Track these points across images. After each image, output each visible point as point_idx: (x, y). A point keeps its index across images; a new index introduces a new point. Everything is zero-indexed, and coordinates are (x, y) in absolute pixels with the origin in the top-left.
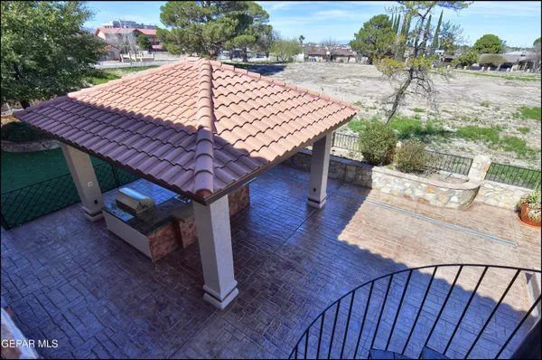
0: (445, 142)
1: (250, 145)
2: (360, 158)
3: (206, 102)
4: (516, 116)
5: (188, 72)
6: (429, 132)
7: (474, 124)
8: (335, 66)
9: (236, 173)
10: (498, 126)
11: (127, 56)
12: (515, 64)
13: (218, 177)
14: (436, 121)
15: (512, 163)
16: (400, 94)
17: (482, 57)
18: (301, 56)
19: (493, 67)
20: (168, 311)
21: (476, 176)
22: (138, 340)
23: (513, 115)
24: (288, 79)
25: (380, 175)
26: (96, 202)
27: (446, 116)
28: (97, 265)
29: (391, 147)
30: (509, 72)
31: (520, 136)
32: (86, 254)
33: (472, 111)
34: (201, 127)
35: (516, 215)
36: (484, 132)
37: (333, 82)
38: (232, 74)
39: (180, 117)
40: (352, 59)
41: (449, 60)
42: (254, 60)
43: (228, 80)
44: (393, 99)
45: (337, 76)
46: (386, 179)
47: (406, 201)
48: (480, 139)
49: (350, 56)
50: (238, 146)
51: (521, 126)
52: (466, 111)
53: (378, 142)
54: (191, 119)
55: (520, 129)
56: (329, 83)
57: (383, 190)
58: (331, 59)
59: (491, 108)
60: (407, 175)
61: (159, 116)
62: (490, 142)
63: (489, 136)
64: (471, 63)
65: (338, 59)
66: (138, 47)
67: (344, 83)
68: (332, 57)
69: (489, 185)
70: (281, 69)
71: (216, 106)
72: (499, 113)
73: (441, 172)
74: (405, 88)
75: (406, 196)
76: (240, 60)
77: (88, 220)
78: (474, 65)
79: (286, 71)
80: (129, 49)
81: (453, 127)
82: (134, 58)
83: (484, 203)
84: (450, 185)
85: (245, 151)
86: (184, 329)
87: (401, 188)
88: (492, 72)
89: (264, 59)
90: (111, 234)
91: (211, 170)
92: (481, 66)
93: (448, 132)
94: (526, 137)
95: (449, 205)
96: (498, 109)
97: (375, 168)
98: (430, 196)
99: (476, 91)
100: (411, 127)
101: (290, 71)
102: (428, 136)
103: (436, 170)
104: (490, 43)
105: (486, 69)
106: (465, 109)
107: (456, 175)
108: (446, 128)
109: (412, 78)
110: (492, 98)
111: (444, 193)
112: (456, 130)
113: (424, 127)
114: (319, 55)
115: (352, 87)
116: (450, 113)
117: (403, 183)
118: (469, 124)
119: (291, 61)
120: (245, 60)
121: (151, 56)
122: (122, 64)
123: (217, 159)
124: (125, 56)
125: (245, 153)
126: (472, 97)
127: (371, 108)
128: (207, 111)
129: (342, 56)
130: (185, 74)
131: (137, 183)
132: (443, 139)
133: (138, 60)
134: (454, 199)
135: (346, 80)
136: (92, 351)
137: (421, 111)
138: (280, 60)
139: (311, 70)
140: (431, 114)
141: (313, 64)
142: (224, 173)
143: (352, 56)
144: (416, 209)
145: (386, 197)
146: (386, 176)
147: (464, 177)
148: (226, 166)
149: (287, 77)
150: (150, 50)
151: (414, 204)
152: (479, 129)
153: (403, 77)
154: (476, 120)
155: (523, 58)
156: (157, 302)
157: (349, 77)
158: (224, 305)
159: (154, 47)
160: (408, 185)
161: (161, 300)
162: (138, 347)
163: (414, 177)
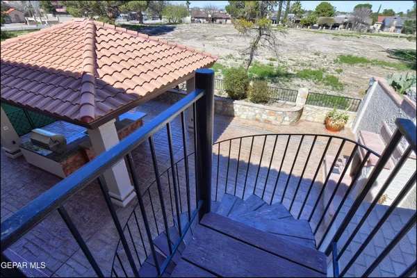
0: (288, 81)
1: (126, 85)
2: (225, 95)
3: (89, 54)
4: (336, 61)
5: (75, 31)
6: (279, 75)
7: (308, 68)
8: (215, 27)
9: (113, 105)
10: (323, 69)
11: (33, 19)
12: (341, 24)
13: (98, 108)
14: (284, 67)
15: (328, 93)
16: (254, 47)
17: (320, 19)
18: (188, 19)
19: (327, 27)
20: (83, 213)
21: (300, 102)
22: (60, 235)
23: (334, 61)
24: (177, 37)
25: (239, 106)
26: (14, 143)
27: (290, 63)
28: (22, 189)
29: (246, 86)
30: (337, 30)
31: (336, 75)
32: (10, 183)
33: (308, 59)
34: (85, 73)
35: (324, 126)
36: (314, 73)
37: (212, 39)
38: (113, 32)
39: (69, 66)
40: (229, 21)
41: (297, 22)
42: (149, 22)
43: (110, 37)
44: (249, 51)
45: (216, 34)
46: (243, 109)
47: (257, 123)
48: (310, 78)
49: (227, 19)
50: (117, 86)
51: (338, 68)
52: (305, 59)
53: (236, 83)
54: (78, 67)
55: (337, 71)
56: (209, 40)
57: (242, 117)
58: (213, 21)
59: (321, 56)
60: (257, 105)
61: (52, 66)
62: (317, 80)
63: (317, 76)
64: (312, 24)
65: (218, 21)
66: (42, 10)
67: (221, 40)
68: (213, 20)
69: (308, 108)
70: (171, 29)
71: (99, 56)
72: (325, 60)
73: (279, 101)
74: (257, 42)
75: (257, 120)
76: (137, 22)
77: (9, 158)
78: (315, 25)
79: (176, 31)
80: (34, 13)
81: (295, 71)
82: (39, 20)
83: (306, 120)
84: (283, 109)
85: (122, 89)
86: (96, 223)
87: (253, 114)
88: (326, 31)
89: (158, 21)
90: (31, 165)
91: (93, 103)
92: (319, 26)
93: (291, 74)
94: (339, 75)
95: (283, 123)
96: (325, 57)
97: (236, 102)
98: (272, 118)
99: (312, 45)
100: (266, 72)
101: (179, 31)
102: (277, 78)
103: (276, 100)
104: (326, 9)
105: (322, 28)
106: (304, 57)
107: (288, 103)
108: (290, 71)
109: (260, 34)
110: (323, 49)
111: (280, 115)
112: (296, 73)
113: (275, 71)
114: (203, 18)
115: (226, 43)
116: (294, 60)
117: (254, 111)
118: (305, 68)
119: (181, 22)
120: (141, 22)
121: (56, 19)
122: (29, 26)
123: (98, 95)
124: (30, 19)
125: (122, 91)
126: (309, 49)
127: (239, 59)
128: (90, 61)
129: (221, 18)
130: (74, 32)
131: (51, 126)
132: (287, 79)
133: (44, 23)
134: (287, 118)
135: (223, 38)
136: (24, 247)
137: (274, 60)
138: (172, 21)
139: (195, 30)
140: (281, 62)
141: (199, 24)
142: (104, 105)
143: (229, 19)
144: (263, 128)
145: (244, 121)
146: (243, 107)
147: (293, 104)
148: (106, 100)
149: (176, 35)
150: (55, 13)
151: (261, 125)
152: (311, 71)
153: (255, 34)
154: (310, 65)
155: (346, 20)
156: (74, 209)
157: (225, 35)
158: (125, 204)
159: (58, 10)
160: (257, 111)
161: (77, 207)
162: (60, 239)
163: (261, 106)
